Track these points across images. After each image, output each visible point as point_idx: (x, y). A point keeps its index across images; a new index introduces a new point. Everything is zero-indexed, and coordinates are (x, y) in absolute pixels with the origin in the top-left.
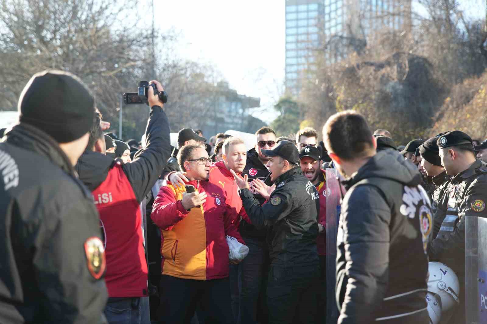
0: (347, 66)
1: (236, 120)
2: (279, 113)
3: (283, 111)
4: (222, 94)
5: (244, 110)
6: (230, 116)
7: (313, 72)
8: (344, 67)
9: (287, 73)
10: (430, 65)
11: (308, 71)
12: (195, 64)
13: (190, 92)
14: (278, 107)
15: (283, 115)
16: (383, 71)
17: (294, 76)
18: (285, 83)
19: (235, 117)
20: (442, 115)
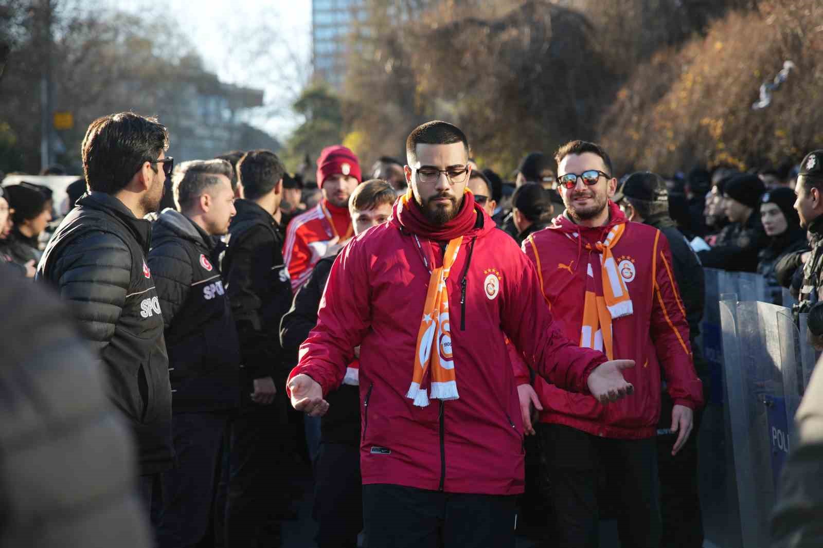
0: (435, 26)
1: (219, 133)
2: (301, 120)
3: (310, 113)
4: (190, 80)
5: (233, 112)
6: (206, 124)
7: (366, 40)
8: (429, 27)
9: (315, 40)
10: (590, 26)
11: (358, 37)
12: (135, 21)
13: (124, 75)
14: (300, 106)
15: (310, 123)
16: (505, 36)
17: (330, 47)
18: (313, 61)
19: (215, 126)
20: (612, 123)
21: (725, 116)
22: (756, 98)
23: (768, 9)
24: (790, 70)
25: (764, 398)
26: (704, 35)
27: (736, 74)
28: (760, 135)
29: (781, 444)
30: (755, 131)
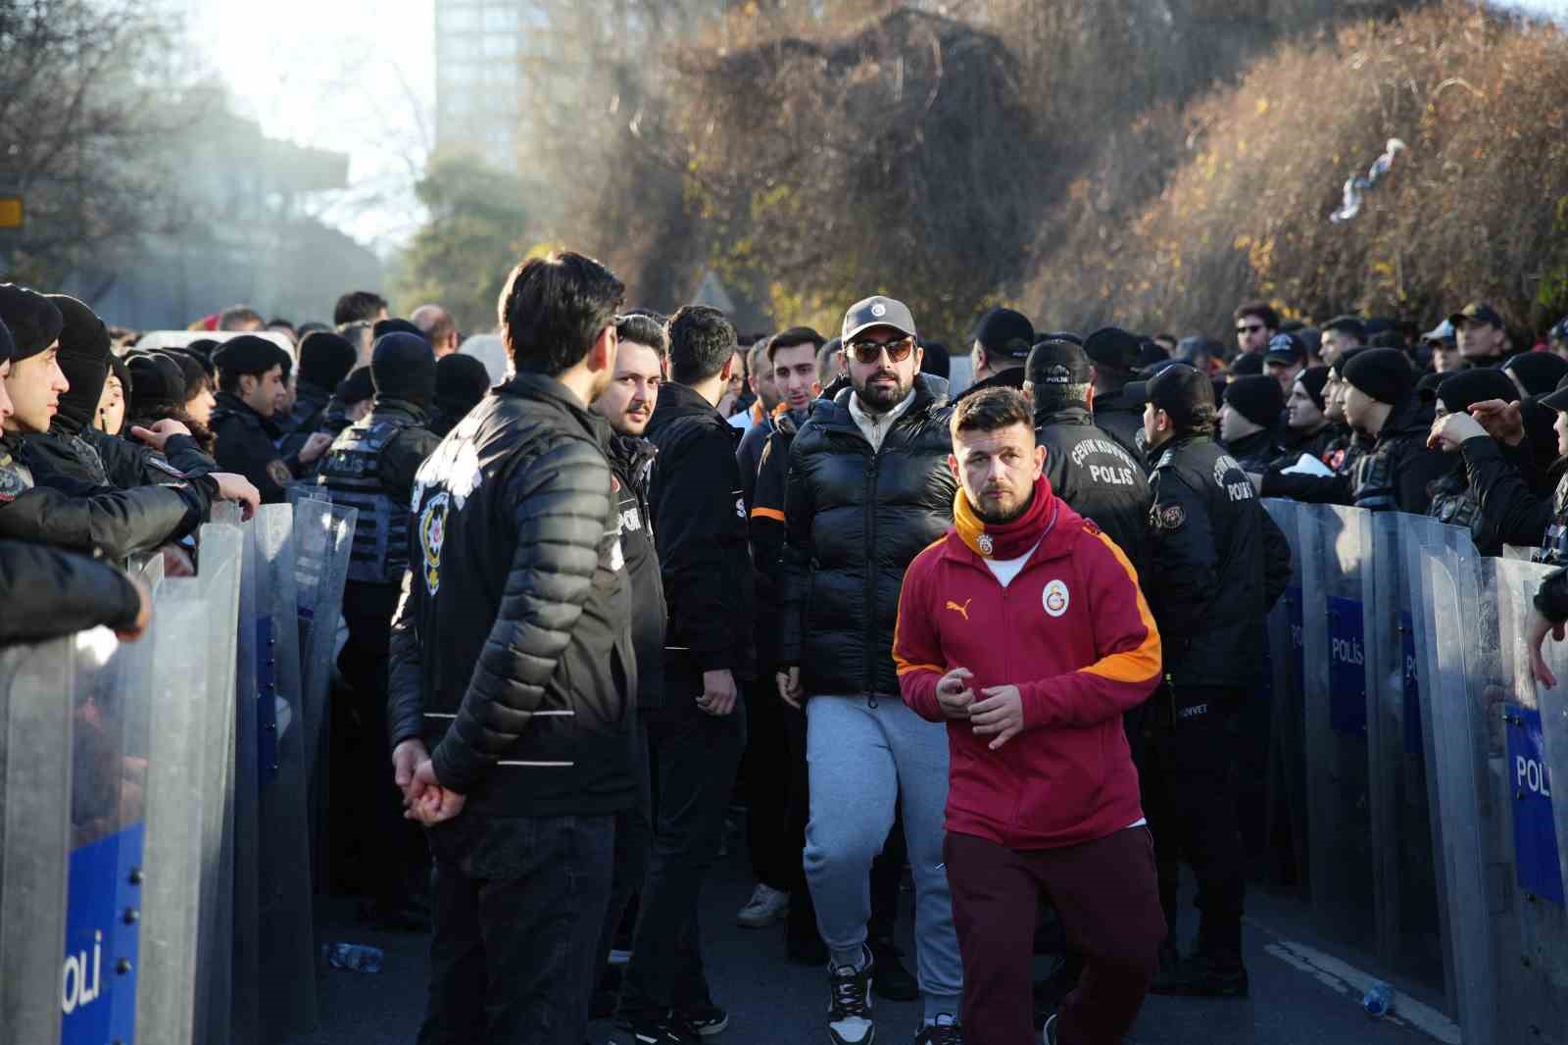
0: (723, 50)
1: (258, 236)
3: (445, 206)
5: (288, 198)
10: (1010, 59)
19: (254, 223)
21: (1279, 233)
22: (1336, 202)
23: (1353, 42)
24: (1398, 153)
25: (1503, 711)
26: (1234, 83)
27: (1298, 159)
28: (1341, 270)
29: (1534, 784)
30: (1333, 261)
